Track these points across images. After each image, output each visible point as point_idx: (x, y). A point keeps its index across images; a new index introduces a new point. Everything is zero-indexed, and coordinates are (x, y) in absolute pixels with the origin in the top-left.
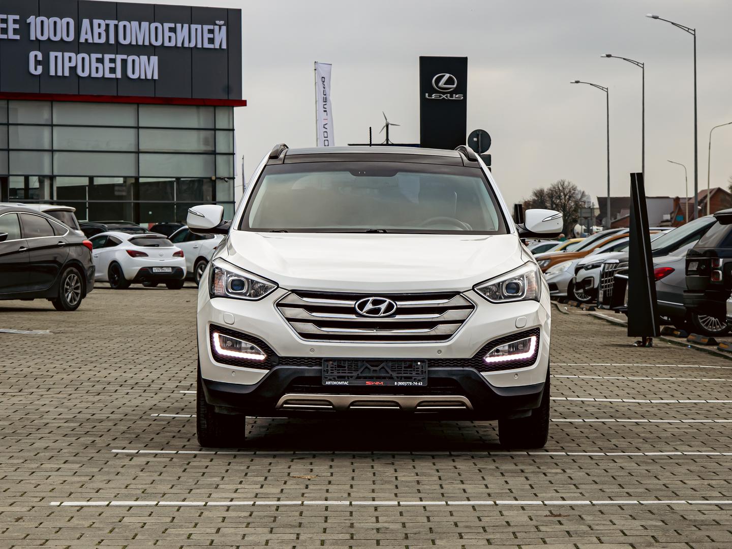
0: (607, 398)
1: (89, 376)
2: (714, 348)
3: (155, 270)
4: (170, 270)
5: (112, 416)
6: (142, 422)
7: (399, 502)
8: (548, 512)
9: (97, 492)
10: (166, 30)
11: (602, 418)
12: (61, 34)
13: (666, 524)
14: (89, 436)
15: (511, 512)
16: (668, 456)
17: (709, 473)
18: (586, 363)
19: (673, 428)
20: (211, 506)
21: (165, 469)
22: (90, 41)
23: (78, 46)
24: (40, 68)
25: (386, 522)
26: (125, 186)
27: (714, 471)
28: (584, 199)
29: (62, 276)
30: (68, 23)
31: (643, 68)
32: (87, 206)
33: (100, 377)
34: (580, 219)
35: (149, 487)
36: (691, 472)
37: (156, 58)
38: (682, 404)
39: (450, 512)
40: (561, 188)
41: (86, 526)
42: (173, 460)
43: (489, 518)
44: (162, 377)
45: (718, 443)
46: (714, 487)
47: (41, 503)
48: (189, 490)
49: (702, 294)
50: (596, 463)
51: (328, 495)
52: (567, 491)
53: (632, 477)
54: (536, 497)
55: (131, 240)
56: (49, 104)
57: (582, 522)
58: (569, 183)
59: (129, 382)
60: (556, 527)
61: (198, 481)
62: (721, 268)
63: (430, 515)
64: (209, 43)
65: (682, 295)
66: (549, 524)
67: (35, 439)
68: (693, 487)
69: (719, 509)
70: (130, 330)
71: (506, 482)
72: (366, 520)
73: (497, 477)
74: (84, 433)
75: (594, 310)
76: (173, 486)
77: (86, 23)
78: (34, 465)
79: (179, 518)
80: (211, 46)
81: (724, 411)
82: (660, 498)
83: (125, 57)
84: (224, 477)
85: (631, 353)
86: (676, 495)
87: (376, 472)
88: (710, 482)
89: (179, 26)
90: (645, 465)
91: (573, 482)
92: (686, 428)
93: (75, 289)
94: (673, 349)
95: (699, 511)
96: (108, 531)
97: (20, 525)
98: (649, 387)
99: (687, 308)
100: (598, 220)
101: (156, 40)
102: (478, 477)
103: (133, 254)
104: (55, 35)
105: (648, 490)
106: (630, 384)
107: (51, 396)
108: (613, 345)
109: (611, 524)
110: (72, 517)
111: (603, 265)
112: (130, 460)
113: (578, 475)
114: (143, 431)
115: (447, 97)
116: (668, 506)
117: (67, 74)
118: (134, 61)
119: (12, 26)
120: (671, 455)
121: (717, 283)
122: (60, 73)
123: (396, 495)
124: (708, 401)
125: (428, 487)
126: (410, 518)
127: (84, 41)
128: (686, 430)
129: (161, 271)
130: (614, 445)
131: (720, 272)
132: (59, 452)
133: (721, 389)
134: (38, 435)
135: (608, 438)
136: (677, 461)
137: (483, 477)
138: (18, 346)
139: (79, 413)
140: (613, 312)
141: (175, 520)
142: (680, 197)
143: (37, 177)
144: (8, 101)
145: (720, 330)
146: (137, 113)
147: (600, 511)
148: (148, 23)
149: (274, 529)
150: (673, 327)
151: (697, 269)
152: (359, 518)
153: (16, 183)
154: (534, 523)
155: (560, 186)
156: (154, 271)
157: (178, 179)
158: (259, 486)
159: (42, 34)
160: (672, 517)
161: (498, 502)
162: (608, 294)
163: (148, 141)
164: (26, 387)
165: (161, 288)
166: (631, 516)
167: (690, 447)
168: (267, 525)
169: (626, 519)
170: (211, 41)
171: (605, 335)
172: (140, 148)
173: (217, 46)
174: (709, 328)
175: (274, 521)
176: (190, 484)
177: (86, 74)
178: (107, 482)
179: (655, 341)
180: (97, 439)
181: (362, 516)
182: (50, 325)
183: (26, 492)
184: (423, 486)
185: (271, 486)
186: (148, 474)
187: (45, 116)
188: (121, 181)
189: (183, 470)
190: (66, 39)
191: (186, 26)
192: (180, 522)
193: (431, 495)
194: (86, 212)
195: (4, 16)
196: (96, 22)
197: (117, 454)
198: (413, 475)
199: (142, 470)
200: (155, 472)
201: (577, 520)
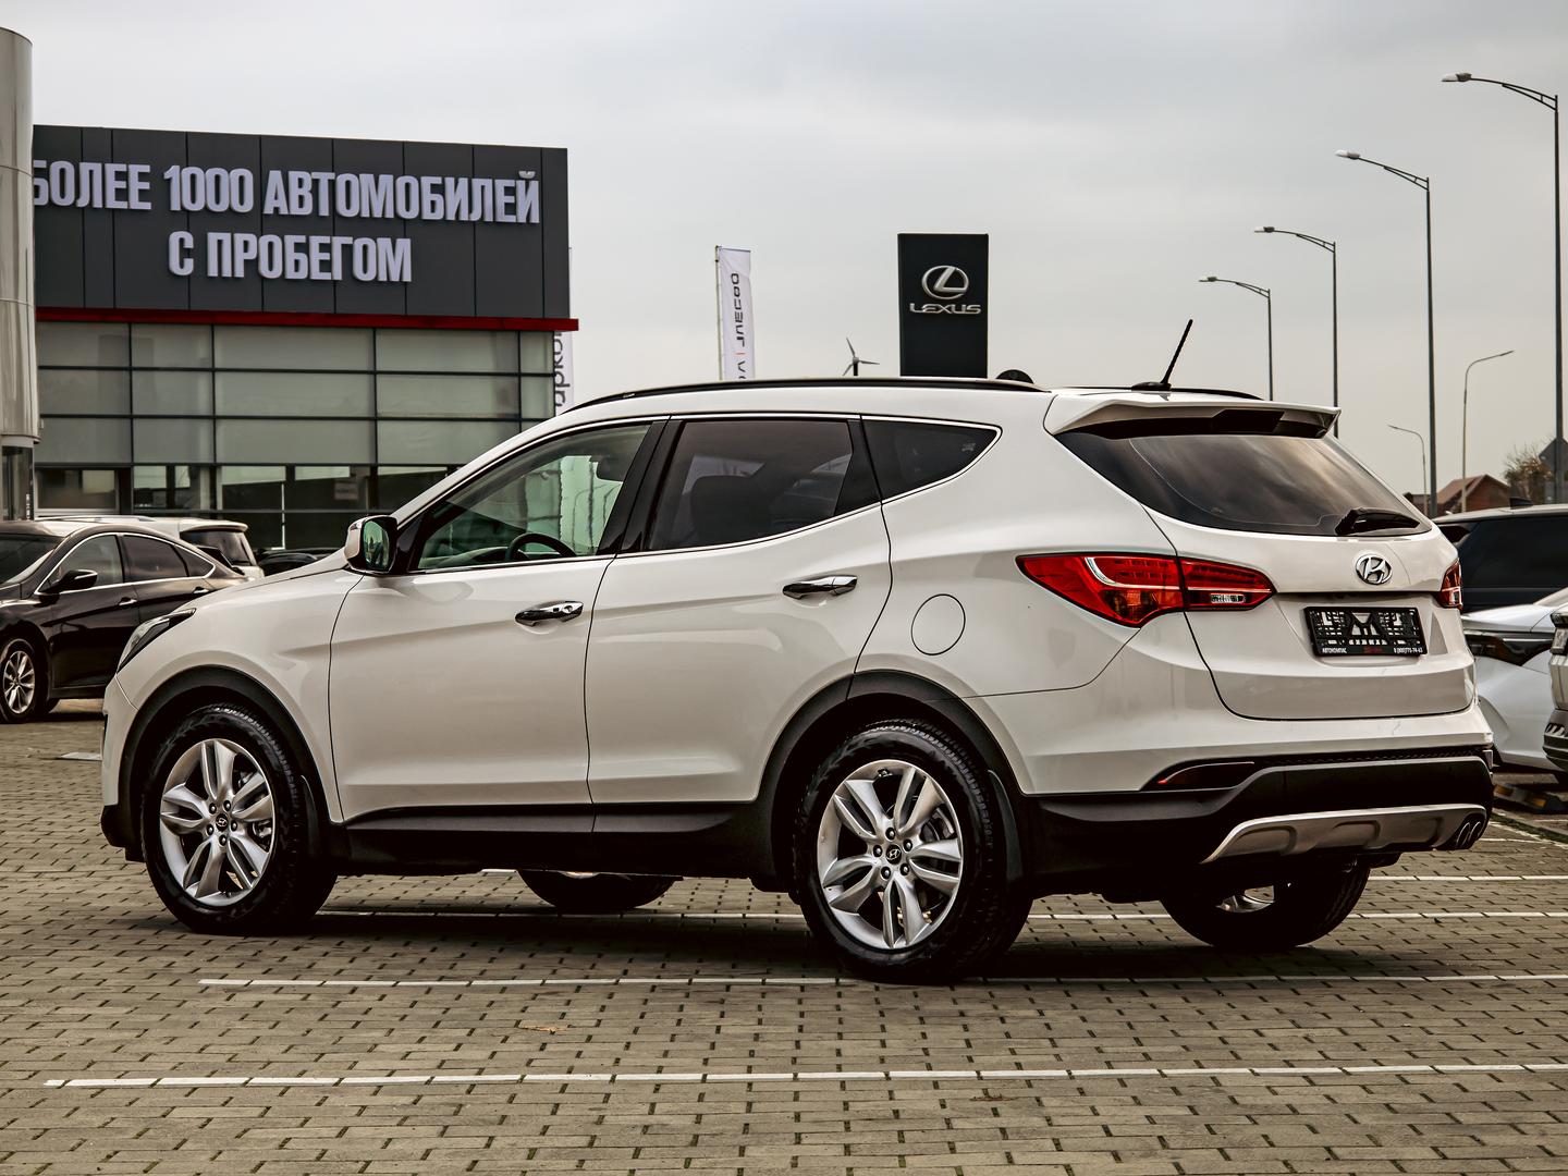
9: (142, 1061)
10: (426, 189)
12: (229, 200)
13: (1196, 1114)
15: (912, 1092)
16: (1250, 984)
17: (1314, 1016)
20: (347, 1085)
21: (287, 1015)
22: (284, 211)
23: (259, 222)
24: (189, 264)
25: (667, 1113)
26: (354, 482)
27: (1326, 1011)
30: (241, 179)
31: (1334, 252)
32: (283, 520)
35: (244, 1051)
36: (1283, 1012)
37: (408, 242)
39: (796, 1092)
41: (97, 1125)
42: (310, 998)
43: (864, 1104)
45: (1353, 958)
46: (1313, 1042)
47: (31, 1083)
48: (317, 1056)
50: (1107, 998)
51: (577, 1063)
52: (1033, 1051)
53: (1165, 1023)
54: (969, 1064)
56: (207, 330)
57: (1037, 1110)
60: (986, 1119)
61: (340, 1038)
64: (507, 212)
66: (974, 1115)
67: (62, 961)
68: (1273, 1042)
69: (1307, 1084)
71: (924, 1035)
72: (629, 1109)
73: (910, 1027)
74: (156, 947)
76: (290, 1047)
77: (275, 177)
78: (43, 1011)
79: (277, 1108)
80: (511, 219)
82: (1203, 1063)
83: (348, 240)
84: (393, 1030)
86: (1236, 1059)
87: (685, 1019)
88: (1310, 1032)
89: (450, 181)
90: (1198, 1000)
91: (1051, 1034)
95: (1268, 1088)
96: (134, 1134)
101: (408, 209)
102: (874, 1026)
104: (218, 201)
105: (1187, 1048)
107: (125, 878)
109: (1091, 1113)
110: (76, 1109)
112: (228, 999)
113: (1066, 1021)
115: (949, 309)
116: (1212, 1078)
117: (240, 273)
118: (365, 248)
119: (136, 186)
120: (1256, 982)
122: (227, 273)
123: (706, 1061)
125: (772, 1046)
126: (717, 1104)
127: (272, 212)
132: (98, 985)
134: (69, 953)
136: (1262, 993)
137: (883, 1027)
141: (269, 1114)
143: (186, 468)
144: (130, 324)
146: (372, 345)
147: (1080, 1089)
148: (391, 177)
149: (449, 1128)
152: (619, 1106)
153: (149, 478)
154: (946, 1113)
158: (453, 1046)
159: (193, 200)
160: (1212, 1099)
161: (893, 1074)
163: (394, 396)
164: (83, 862)
166: (1134, 1097)
167: (1298, 966)
168: (439, 1121)
169: (1124, 1104)
170: (511, 209)
172: (379, 411)
173: (522, 219)
175: (456, 1113)
176: (323, 1043)
177: (276, 273)
178: (168, 1040)
180: (179, 961)
181: (626, 1101)
183: (6, 1062)
184: (763, 1044)
185: (475, 1047)
186: (251, 1025)
187: (198, 353)
188: (345, 472)
189: (320, 1016)
190: (237, 208)
191: (463, 182)
192: (277, 1115)
193: (771, 1062)
194: (281, 531)
195: (122, 167)
196: (294, 176)
197: (207, 987)
198: (751, 1022)
199: (243, 1018)
200: (267, 1021)
201: (1030, 1106)
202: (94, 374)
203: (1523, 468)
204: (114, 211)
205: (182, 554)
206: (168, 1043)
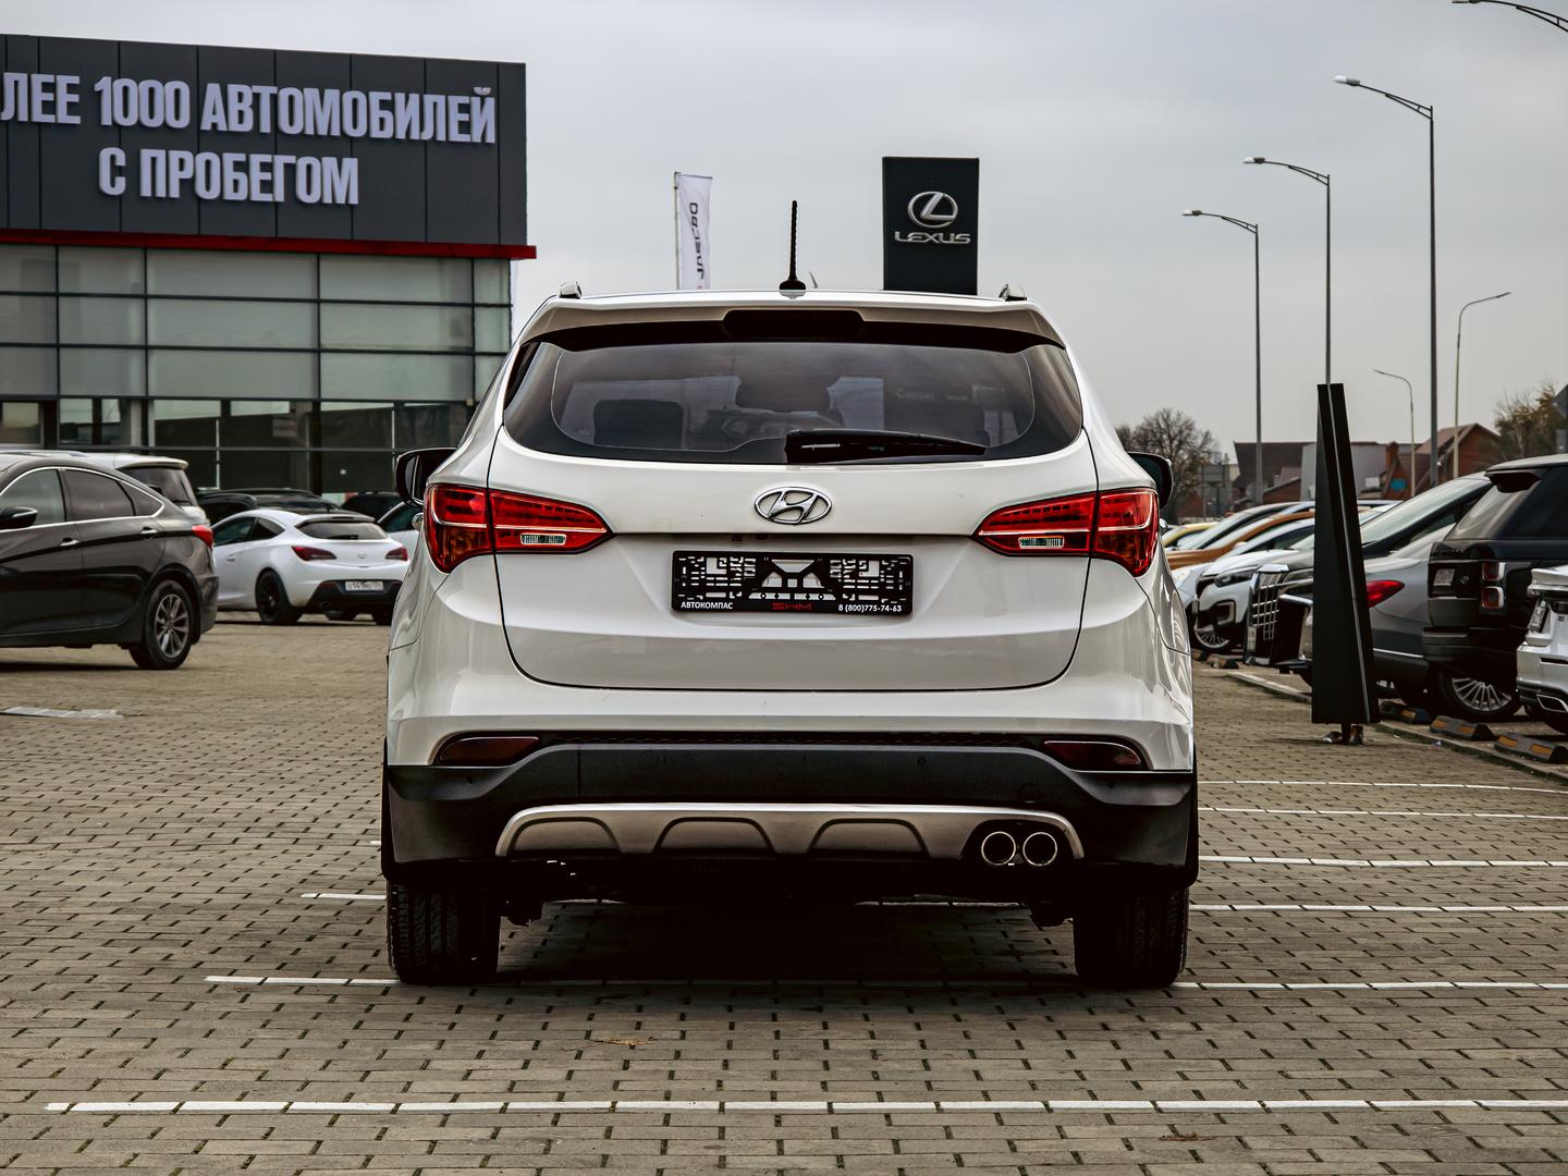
0: (1277, 857)
1: (182, 809)
2: (1487, 747)
3: (350, 587)
4: (379, 587)
5: (219, 899)
6: (282, 913)
7: (830, 1104)
8: (1166, 1128)
9: (156, 1078)
10: (375, 105)
11: (1272, 901)
12: (164, 114)
13: (1438, 1161)
14: (160, 943)
15: (1085, 1128)
16: (1423, 991)
17: (1517, 1033)
18: (1228, 778)
19: (1426, 925)
20: (407, 1113)
21: (315, 1021)
22: (222, 127)
23: (197, 138)
24: (121, 182)
25: (800, 1154)
26: (293, 419)
27: (1529, 1027)
28: (1210, 446)
29: (150, 596)
30: (177, 92)
31: (1328, 185)
32: (218, 459)
33: (204, 811)
34: (1201, 485)
35: (275, 1066)
36: (1477, 1028)
37: (354, 161)
38: (1439, 870)
39: (946, 1128)
40: (1163, 425)
41: (119, 1162)
42: (337, 1000)
43: (1033, 1144)
44: (335, 811)
45: (1528, 960)
46: (1532, 1067)
47: (29, 1107)
48: (362, 1074)
49: (1463, 636)
50: (1266, 1008)
51: (673, 1086)
52: (1205, 1076)
53: (1347, 1041)
54: (1138, 1092)
55: (302, 527)
56: (138, 253)
57: (1245, 1154)
58: (1179, 415)
59: (265, 822)
60: (1188, 1166)
61: (385, 1052)
62: (1501, 581)
63: (901, 1137)
64: (461, 131)
65: (1420, 637)
66: (1172, 1160)
67: (42, 951)
68: (1487, 1066)
69: (1554, 1122)
70: (284, 710)
71: (1071, 1054)
72: (754, 1148)
73: (1050, 1043)
74: (150, 936)
75: (1236, 667)
76: (328, 1062)
77: (213, 90)
78: (28, 1014)
79: (330, 1143)
80: (465, 138)
81: (1531, 886)
82: (1416, 1093)
83: (291, 159)
84: (443, 1041)
85: (1321, 758)
86: (1452, 1088)
87: (782, 1030)
88: (1523, 1053)
89: (400, 97)
90: (1373, 1011)
91: (1219, 1053)
92: (1453, 925)
93: (177, 624)
94: (1405, 750)
95: (1508, 1125)
98: (1364, 831)
99: (1430, 662)
100: (1236, 489)
101: (355, 125)
102: (1007, 1042)
103: (305, 554)
104: (152, 115)
105: (1387, 1074)
106: (1325, 824)
107: (96, 851)
108: (1282, 741)
109: (1312, 1159)
110: (89, 1142)
111: (1255, 576)
112: (242, 1001)
113: (1230, 1037)
114: (280, 934)
115: (937, 238)
116: (1435, 1112)
117: (175, 193)
118: (309, 168)
119: (64, 98)
120: (1429, 989)
121: (1491, 613)
122: (161, 193)
123: (824, 1085)
124: (1493, 863)
125: (897, 1066)
126: (856, 1143)
127: (209, 128)
128: (1454, 930)
129: (361, 588)
130: (1303, 964)
131: (1500, 590)
132: (89, 981)
133: (1518, 838)
134: (48, 942)
135: (1287, 947)
136: (1444, 1003)
137: (1018, 1042)
138: (44, 743)
139: (147, 891)
140: (1275, 672)
141: (322, 1150)
142: (1399, 442)
143: (115, 401)
144: (57, 247)
145: (1497, 708)
146: (316, 271)
147: (1284, 1126)
148: (337, 92)
149: (543, 1171)
150: (1397, 701)
151: (1452, 583)
152: (739, 1143)
153: (75, 412)
154: (1137, 1156)
155: (1160, 421)
156: (347, 589)
157: (399, 404)
158: (520, 1063)
159: (126, 114)
160: (1448, 1141)
161: (1053, 1104)
162: (1267, 634)
163: (340, 327)
164: (47, 832)
165: (363, 624)
166: (1354, 1138)
167: (1468, 970)
168: (529, 1161)
169: (1346, 1147)
170: (465, 127)
171: (1262, 720)
172: (322, 342)
173: (477, 139)
174: (1474, 704)
175: (547, 1151)
176: (366, 1058)
177: (213, 194)
178: (182, 1052)
179: (1369, 732)
180: (178, 952)
181: (746, 1138)
182: (118, 699)
184: (886, 1064)
185: (546, 1064)
186: (277, 1034)
187: (130, 279)
188: (284, 408)
189: (354, 1023)
190: (173, 123)
191: (414, 98)
192: (332, 1152)
193: (903, 1087)
194: (215, 470)
195: (49, 78)
196: (233, 89)
197: (216, 986)
198: (863, 1036)
199: (264, 1026)
200: (294, 1029)
201: (1233, 1149)
202: (16, 299)
203: (1514, 417)
204: (40, 125)
205: (127, 490)
206: (182, 1057)
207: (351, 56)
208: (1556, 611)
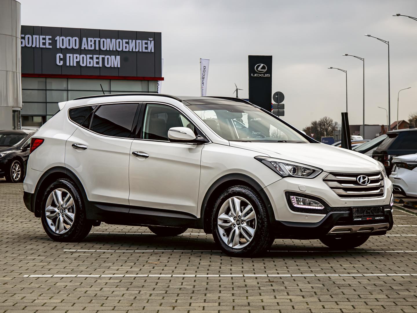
7: (196, 275)
8: (268, 280)
9: (49, 270)
10: (124, 43)
12: (72, 45)
13: (324, 286)
15: (250, 280)
17: (356, 261)
20: (102, 277)
21: (87, 259)
22: (87, 48)
23: (80, 51)
24: (62, 62)
25: (186, 285)
27: (359, 260)
28: (337, 126)
30: (76, 40)
31: (364, 61)
35: (76, 268)
36: (347, 260)
37: (119, 57)
39: (220, 280)
40: (325, 121)
41: (37, 287)
42: (93, 255)
43: (237, 283)
45: (366, 246)
46: (355, 268)
47: (20, 276)
48: (94, 270)
50: (302, 256)
51: (163, 272)
52: (281, 270)
53: (316, 263)
54: (265, 273)
56: (66, 80)
57: (283, 285)
58: (329, 118)
60: (269, 287)
61: (101, 265)
62: (389, 160)
63: (209, 282)
64: (145, 49)
66: (266, 286)
67: (28, 244)
68: (345, 268)
69: (353, 279)
71: (253, 265)
72: (176, 284)
73: (250, 263)
76: (88, 267)
78: (23, 257)
79: (84, 283)
82: (326, 273)
83: (103, 56)
84: (114, 263)
86: (335, 272)
87: (191, 261)
88: (355, 265)
89: (130, 41)
90: (325, 257)
91: (287, 265)
95: (343, 279)
96: (47, 289)
97: (5, 286)
101: (119, 48)
102: (240, 263)
104: (69, 46)
105: (322, 269)
109: (297, 286)
110: (32, 283)
112: (71, 255)
113: (291, 262)
115: (262, 75)
116: (329, 277)
117: (75, 65)
118: (108, 58)
119: (48, 41)
120: (340, 252)
121: (387, 168)
122: (72, 65)
123: (196, 271)
125: (214, 268)
126: (199, 283)
127: (83, 49)
131: (389, 162)
132: (37, 251)
135: (313, 243)
136: (342, 255)
137: (242, 263)
141: (82, 284)
142: (384, 125)
144: (46, 78)
146: (110, 84)
147: (294, 279)
148: (115, 40)
149: (129, 288)
152: (173, 283)
154: (259, 285)
158: (130, 267)
159: (63, 45)
160: (328, 282)
166: (308, 282)
168: (126, 286)
169: (305, 283)
173: (149, 51)
175: (131, 284)
176: (96, 266)
177: (84, 65)
180: (58, 245)
181: (175, 282)
183: (14, 270)
184: (211, 267)
185: (136, 267)
186: (77, 261)
187: (64, 86)
189: (95, 259)
190: (74, 47)
191: (134, 41)
192: (84, 285)
193: (213, 272)
195: (44, 37)
196: (89, 39)
197: (66, 252)
198: (208, 262)
199: (75, 260)
200: (82, 260)
201: (281, 284)
202: (36, 91)
203: (413, 118)
204: (42, 48)
206: (55, 266)
207: (118, 31)
208: (398, 167)
